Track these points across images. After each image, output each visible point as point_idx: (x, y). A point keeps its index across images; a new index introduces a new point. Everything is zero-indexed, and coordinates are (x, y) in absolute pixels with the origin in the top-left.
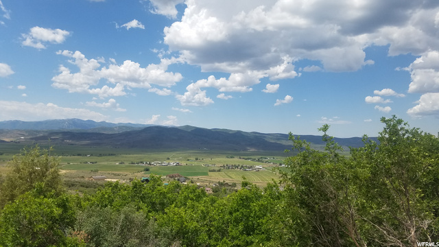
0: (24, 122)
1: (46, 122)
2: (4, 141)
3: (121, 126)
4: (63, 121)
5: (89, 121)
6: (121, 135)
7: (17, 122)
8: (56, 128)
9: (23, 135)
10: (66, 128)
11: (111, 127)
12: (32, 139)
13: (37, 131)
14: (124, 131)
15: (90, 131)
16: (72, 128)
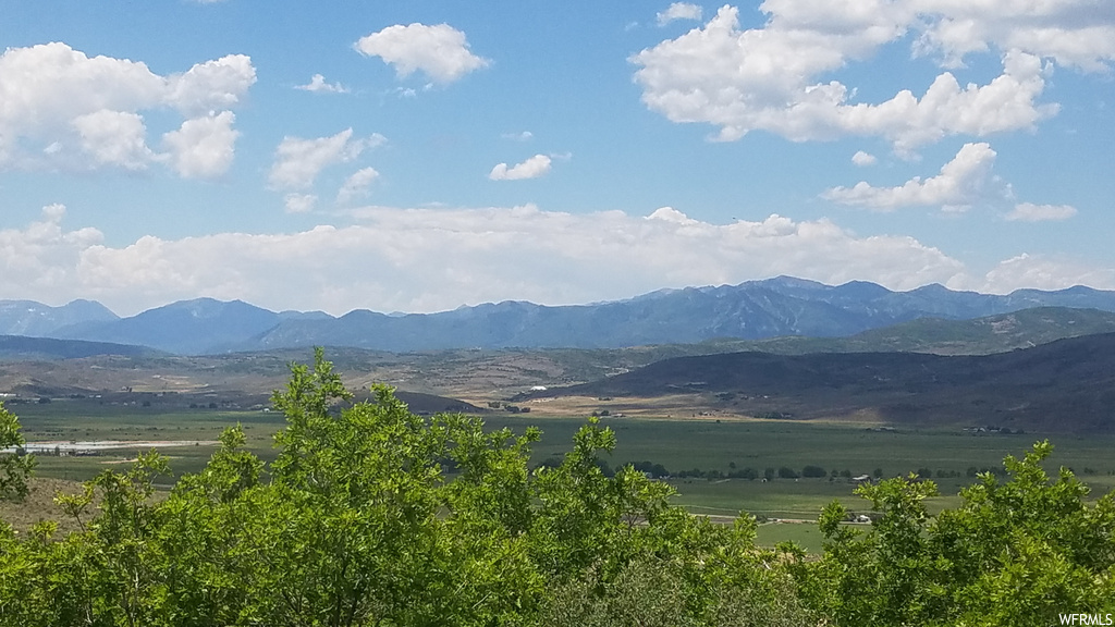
0: (546, 312)
1: (649, 306)
3: (1032, 310)
6: (1022, 361)
7: (508, 315)
11: (971, 313)
14: (1049, 336)
15: (858, 347)
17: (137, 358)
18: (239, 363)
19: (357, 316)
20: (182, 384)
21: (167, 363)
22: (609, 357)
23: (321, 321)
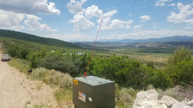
0: (155, 39)
2: (147, 47)
4: (172, 37)
5: (185, 36)
7: (152, 39)
8: (169, 41)
9: (155, 44)
10: (173, 40)
12: (158, 46)
13: (160, 42)
15: (185, 41)
16: (176, 40)
17: (121, 43)
18: (129, 43)
19: (139, 40)
20: (124, 45)
21: (123, 44)
22: (161, 43)
23: (135, 40)
